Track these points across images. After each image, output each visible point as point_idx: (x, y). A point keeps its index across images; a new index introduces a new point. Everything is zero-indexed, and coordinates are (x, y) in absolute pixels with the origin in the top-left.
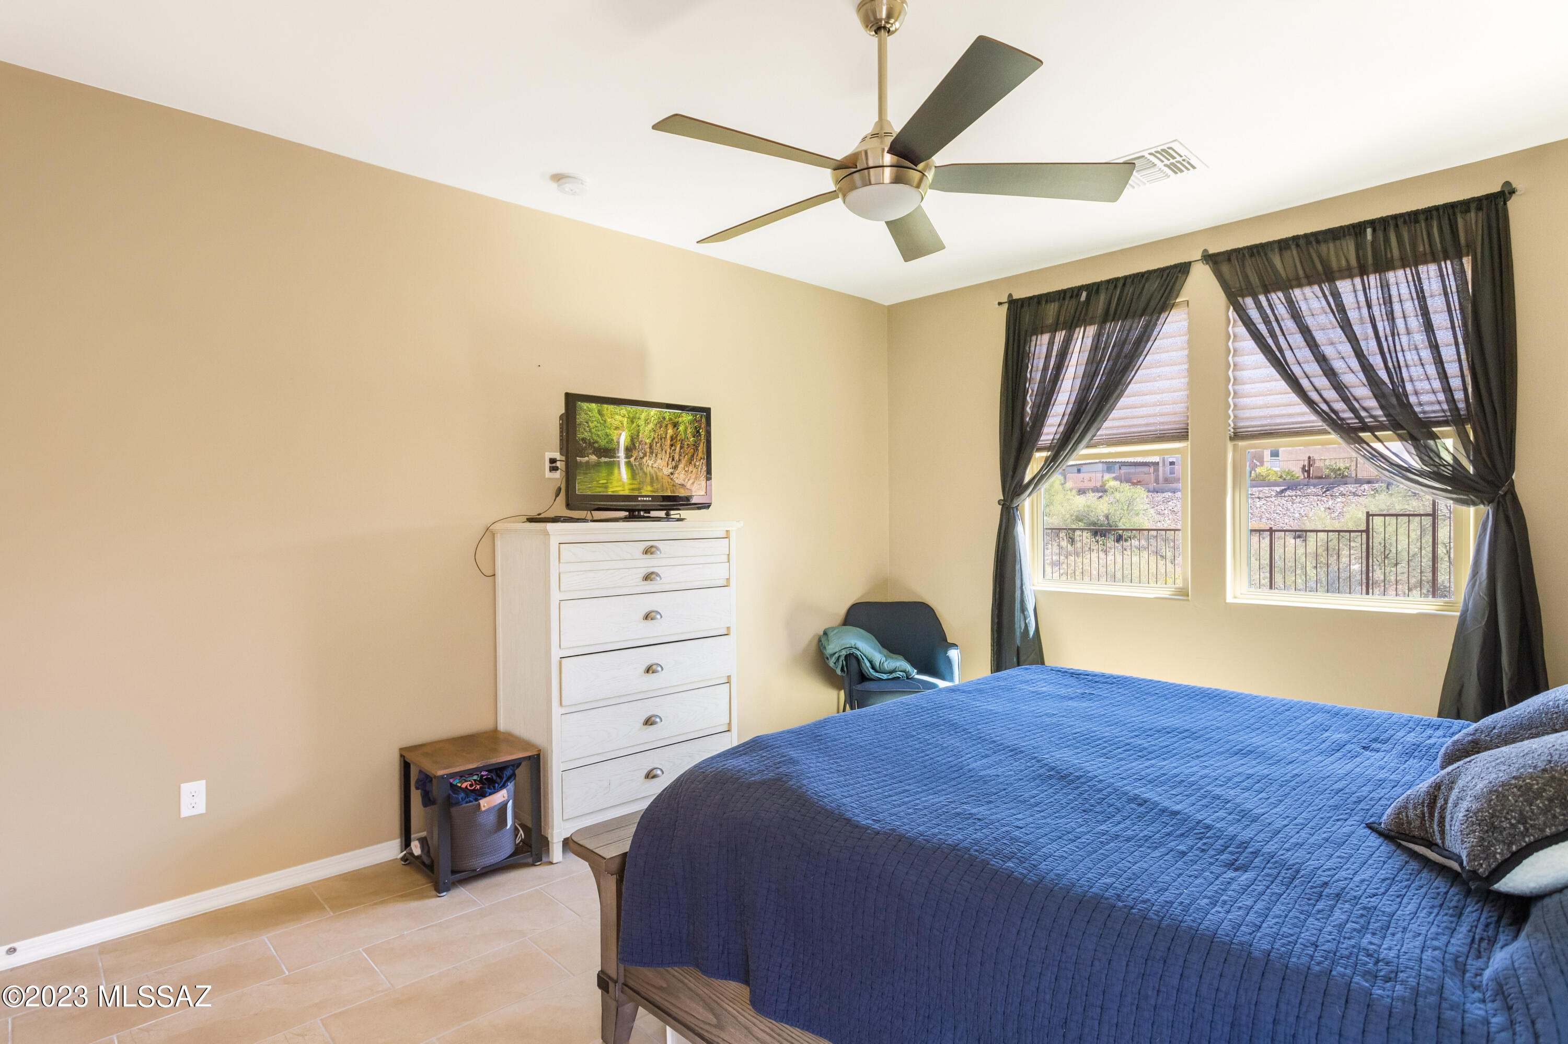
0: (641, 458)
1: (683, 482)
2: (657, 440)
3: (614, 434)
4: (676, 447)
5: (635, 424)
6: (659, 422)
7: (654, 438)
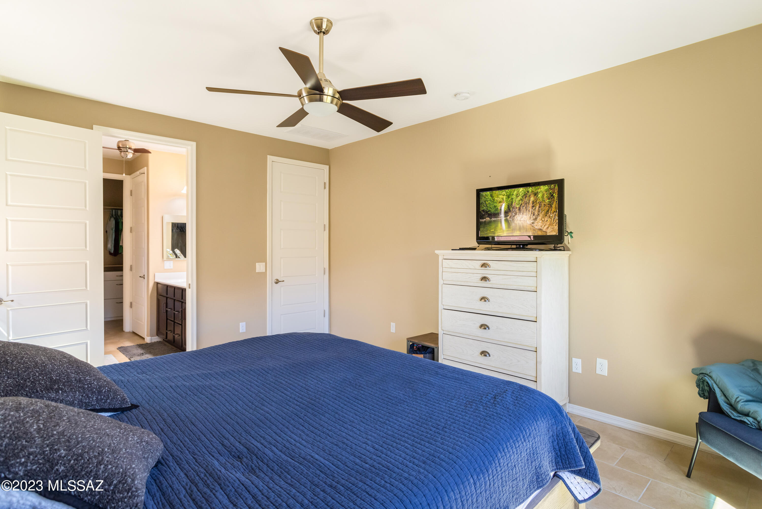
0: (513, 216)
1: (540, 228)
2: (523, 205)
3: (498, 205)
4: (536, 207)
5: (510, 198)
6: (524, 195)
7: (521, 204)
